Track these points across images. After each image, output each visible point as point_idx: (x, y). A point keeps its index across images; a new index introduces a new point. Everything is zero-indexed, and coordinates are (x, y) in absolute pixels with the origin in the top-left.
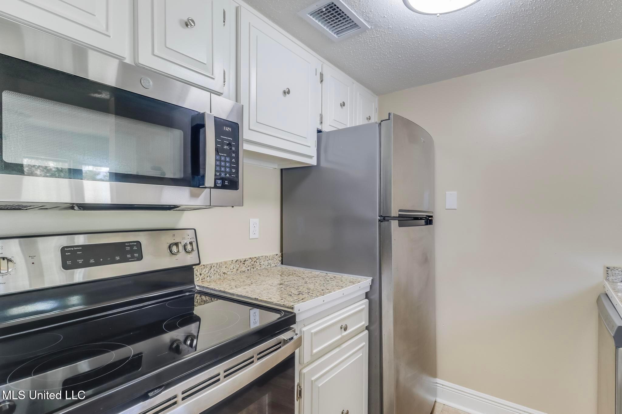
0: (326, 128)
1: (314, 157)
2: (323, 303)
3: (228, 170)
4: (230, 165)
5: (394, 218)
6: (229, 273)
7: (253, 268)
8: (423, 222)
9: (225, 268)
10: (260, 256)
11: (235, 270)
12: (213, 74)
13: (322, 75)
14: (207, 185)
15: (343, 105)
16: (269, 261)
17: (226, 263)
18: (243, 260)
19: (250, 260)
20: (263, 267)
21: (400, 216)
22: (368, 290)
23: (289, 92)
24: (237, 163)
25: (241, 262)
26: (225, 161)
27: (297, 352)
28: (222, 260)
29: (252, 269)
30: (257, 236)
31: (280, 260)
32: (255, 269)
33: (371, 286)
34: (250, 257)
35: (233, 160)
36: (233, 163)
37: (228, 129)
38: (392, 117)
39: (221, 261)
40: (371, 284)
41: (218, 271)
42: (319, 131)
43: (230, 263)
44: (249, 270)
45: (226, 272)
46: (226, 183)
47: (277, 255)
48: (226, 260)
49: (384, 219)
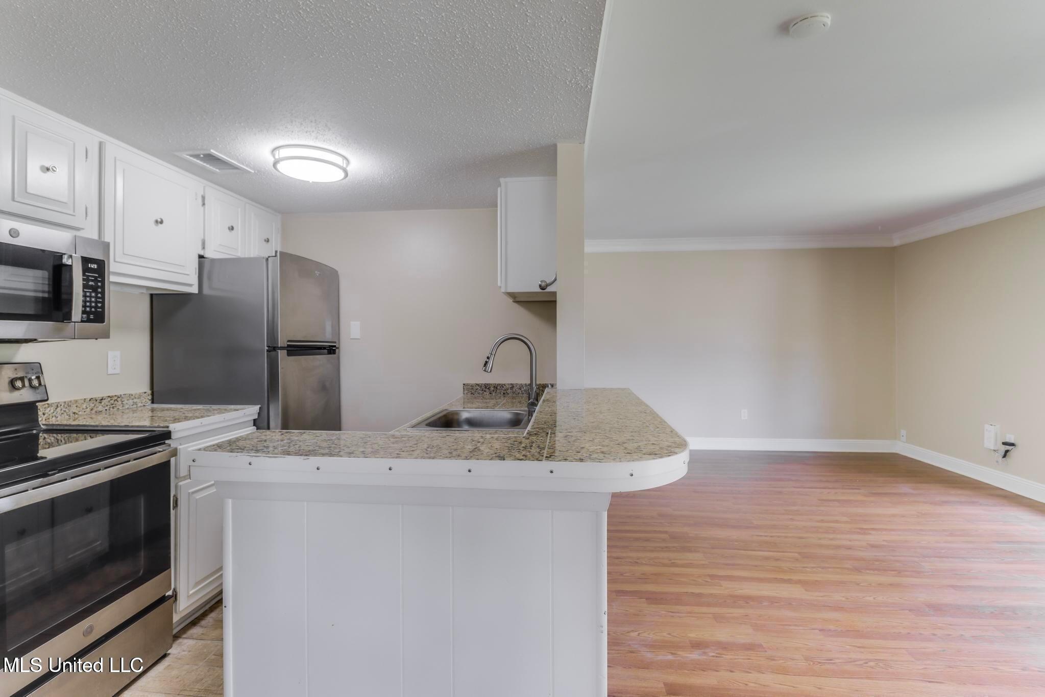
0: (209, 254)
1: (193, 285)
2: (200, 424)
3: (93, 304)
4: (96, 300)
5: (282, 348)
6: (80, 413)
7: (113, 408)
8: (326, 351)
9: (76, 408)
10: (122, 393)
11: (88, 409)
12: (74, 211)
13: (203, 198)
14: (73, 320)
15: (232, 228)
16: (135, 400)
17: (76, 401)
18: (100, 399)
19: (109, 399)
20: (127, 407)
21: (289, 346)
22: (256, 417)
23: (161, 222)
24: (103, 297)
25: (96, 401)
26: (91, 297)
27: (173, 460)
28: (72, 399)
29: (111, 409)
30: (117, 371)
31: (150, 399)
32: (115, 409)
33: (259, 414)
34: (108, 395)
35: (99, 295)
36: (99, 298)
37: (95, 266)
38: (278, 254)
39: (69, 400)
40: (258, 411)
41: (67, 410)
42: (201, 257)
43: (83, 401)
44: (108, 410)
45: (77, 412)
46: (92, 317)
47: (145, 393)
48: (76, 399)
49: (273, 349)
